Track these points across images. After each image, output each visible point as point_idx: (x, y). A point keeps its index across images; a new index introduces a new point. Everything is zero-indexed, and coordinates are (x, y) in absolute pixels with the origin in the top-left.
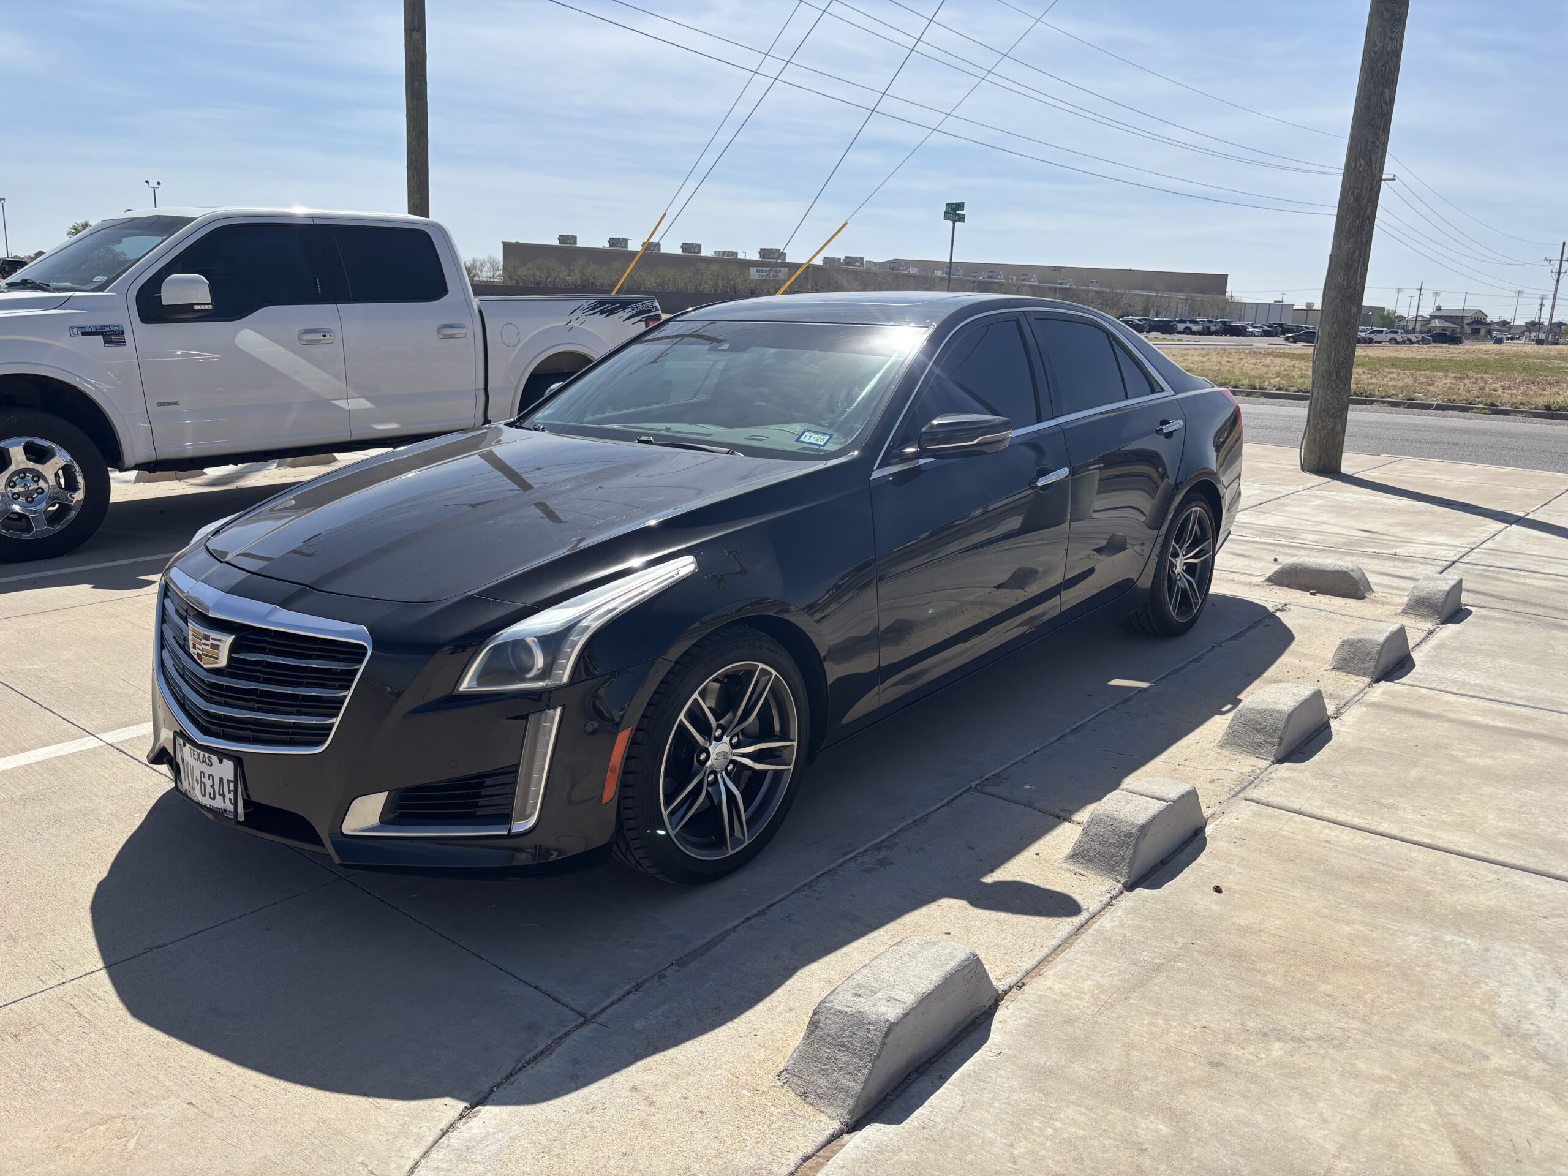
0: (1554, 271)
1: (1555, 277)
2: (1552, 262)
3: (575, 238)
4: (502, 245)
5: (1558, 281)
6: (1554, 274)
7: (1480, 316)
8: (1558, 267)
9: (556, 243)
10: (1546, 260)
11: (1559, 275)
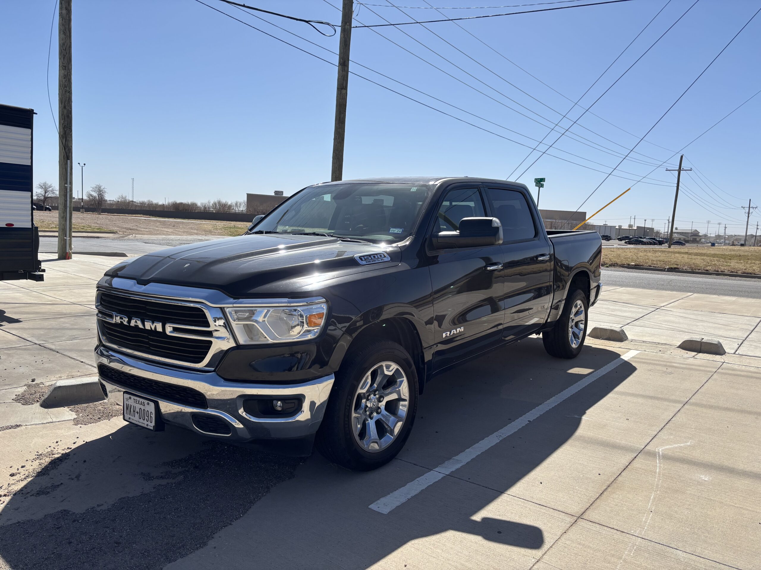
0: (746, 212)
1: (747, 215)
2: (745, 208)
3: (282, 192)
4: (246, 195)
5: (748, 217)
6: (746, 214)
7: (696, 232)
8: (748, 210)
9: (273, 194)
10: (742, 207)
11: (749, 214)
